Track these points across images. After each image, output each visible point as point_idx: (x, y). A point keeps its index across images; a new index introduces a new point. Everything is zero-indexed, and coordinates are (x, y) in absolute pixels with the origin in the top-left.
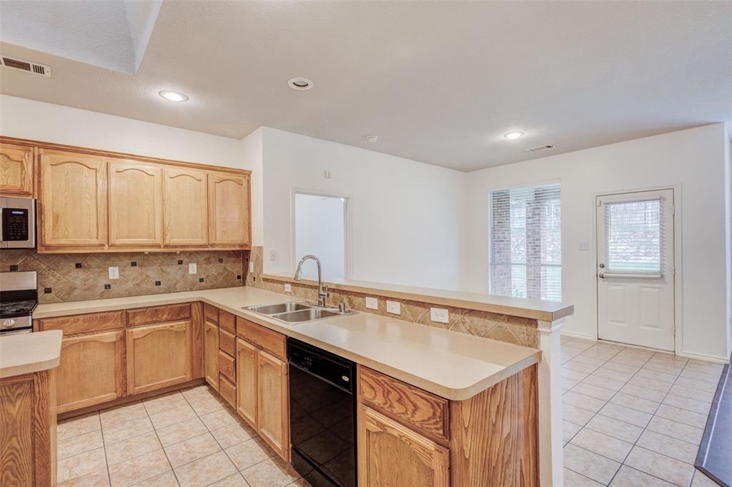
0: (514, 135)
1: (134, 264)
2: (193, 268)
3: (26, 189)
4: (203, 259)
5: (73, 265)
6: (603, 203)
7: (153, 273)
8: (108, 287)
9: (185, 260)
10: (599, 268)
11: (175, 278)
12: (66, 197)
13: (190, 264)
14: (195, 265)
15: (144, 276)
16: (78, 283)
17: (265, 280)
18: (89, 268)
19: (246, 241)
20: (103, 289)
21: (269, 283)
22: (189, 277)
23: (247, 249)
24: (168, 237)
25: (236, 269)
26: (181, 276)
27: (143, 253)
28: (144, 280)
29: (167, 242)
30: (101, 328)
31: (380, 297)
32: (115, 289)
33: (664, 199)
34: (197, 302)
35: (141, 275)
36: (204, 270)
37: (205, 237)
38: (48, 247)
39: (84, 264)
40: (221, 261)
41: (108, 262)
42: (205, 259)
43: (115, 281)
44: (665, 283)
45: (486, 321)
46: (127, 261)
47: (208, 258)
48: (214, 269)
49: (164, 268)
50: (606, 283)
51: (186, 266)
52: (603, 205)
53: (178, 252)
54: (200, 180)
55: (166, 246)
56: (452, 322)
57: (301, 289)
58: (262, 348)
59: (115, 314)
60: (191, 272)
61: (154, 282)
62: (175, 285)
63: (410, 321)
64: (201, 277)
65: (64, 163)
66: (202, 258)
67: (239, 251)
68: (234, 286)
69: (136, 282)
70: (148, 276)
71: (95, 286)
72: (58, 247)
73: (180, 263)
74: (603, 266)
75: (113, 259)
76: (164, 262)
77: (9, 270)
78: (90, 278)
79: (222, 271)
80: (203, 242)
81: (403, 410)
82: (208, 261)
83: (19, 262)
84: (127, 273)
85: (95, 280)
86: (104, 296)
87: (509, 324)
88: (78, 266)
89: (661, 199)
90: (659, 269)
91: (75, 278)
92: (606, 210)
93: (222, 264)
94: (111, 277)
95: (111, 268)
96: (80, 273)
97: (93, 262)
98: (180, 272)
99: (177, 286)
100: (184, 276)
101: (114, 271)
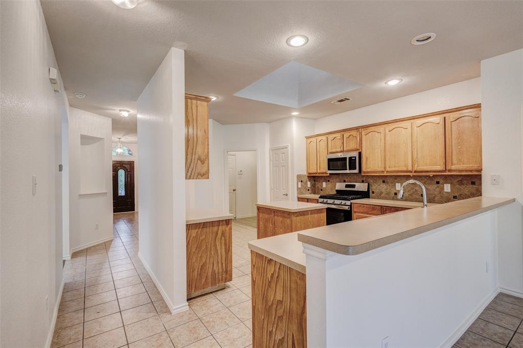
2: (447, 188)
3: (358, 148)
4: (456, 181)
5: (382, 181)
7: (418, 188)
8: (396, 194)
9: (441, 181)
11: (434, 194)
12: (370, 149)
13: (445, 185)
14: (449, 185)
15: (414, 190)
16: (383, 190)
18: (388, 183)
19: (481, 167)
20: (394, 195)
22: (444, 193)
23: (481, 173)
26: (438, 192)
28: (414, 193)
30: (372, 212)
35: (413, 189)
36: (456, 190)
37: (442, 165)
38: (365, 172)
39: (386, 181)
40: (473, 183)
41: (396, 181)
42: (458, 181)
43: (399, 191)
46: (404, 180)
47: (461, 180)
48: (467, 189)
49: (427, 186)
51: (442, 186)
53: (432, 176)
54: (438, 123)
55: (415, 172)
59: (378, 207)
60: (445, 190)
61: (420, 194)
62: (434, 198)
64: (455, 195)
65: (369, 133)
69: (409, 194)
70: (416, 190)
71: (390, 193)
72: (368, 172)
73: (438, 183)
75: (398, 179)
76: (426, 182)
77: (361, 182)
78: (388, 189)
82: (461, 183)
84: (405, 187)
85: (390, 190)
86: (394, 199)
88: (384, 182)
91: (382, 188)
94: (397, 189)
95: (397, 184)
96: (384, 185)
97: (388, 180)
98: (438, 190)
99: (436, 198)
100: (440, 193)
101: (398, 186)
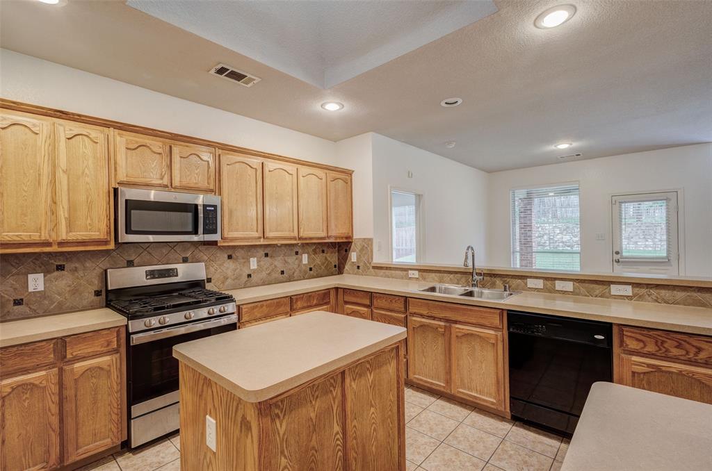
0: (563, 146)
1: (266, 255)
2: (305, 259)
3: (212, 187)
5: (226, 256)
6: (617, 202)
7: (278, 263)
8: (249, 276)
9: (300, 251)
10: (614, 254)
11: (293, 268)
12: (237, 194)
13: (303, 255)
14: (306, 255)
15: (273, 266)
16: (229, 273)
17: (374, 267)
18: (237, 259)
19: (350, 234)
20: (246, 279)
21: (384, 271)
22: (302, 266)
23: (351, 240)
24: (301, 230)
25: (333, 258)
27: (277, 245)
28: (272, 270)
29: (301, 235)
31: (546, 279)
32: (254, 278)
33: (670, 200)
34: (333, 288)
35: (271, 265)
36: (312, 260)
37: (325, 230)
38: (225, 240)
39: (234, 256)
40: (323, 252)
41: (249, 254)
42: (313, 250)
43: (254, 271)
44: (671, 266)
45: (675, 292)
46: (262, 252)
47: (315, 249)
48: (319, 259)
49: (286, 258)
50: (621, 266)
51: (301, 257)
52: (618, 204)
53: (300, 244)
54: (321, 179)
56: (634, 295)
57: (434, 275)
58: (456, 322)
60: (304, 263)
61: (280, 271)
62: (293, 274)
63: (586, 296)
64: (311, 267)
65: (236, 163)
66: (310, 250)
67: (335, 243)
68: (332, 275)
69: (268, 272)
70: (275, 266)
71: (241, 275)
73: (297, 253)
74: (617, 253)
75: (253, 250)
76: (286, 253)
77: (182, 261)
78: (237, 269)
79: (324, 261)
80: (323, 234)
81: (684, 352)
82: (315, 252)
83: (188, 255)
84: (262, 263)
85: (241, 270)
86: (247, 286)
87: (699, 294)
88: (230, 257)
89: (667, 199)
90: (665, 255)
91: (228, 268)
92: (620, 207)
93: (324, 255)
94: (251, 268)
95: (251, 259)
96: (231, 263)
97: (239, 253)
98: (297, 262)
99: (295, 274)
100: (299, 265)
101: (254, 261)
